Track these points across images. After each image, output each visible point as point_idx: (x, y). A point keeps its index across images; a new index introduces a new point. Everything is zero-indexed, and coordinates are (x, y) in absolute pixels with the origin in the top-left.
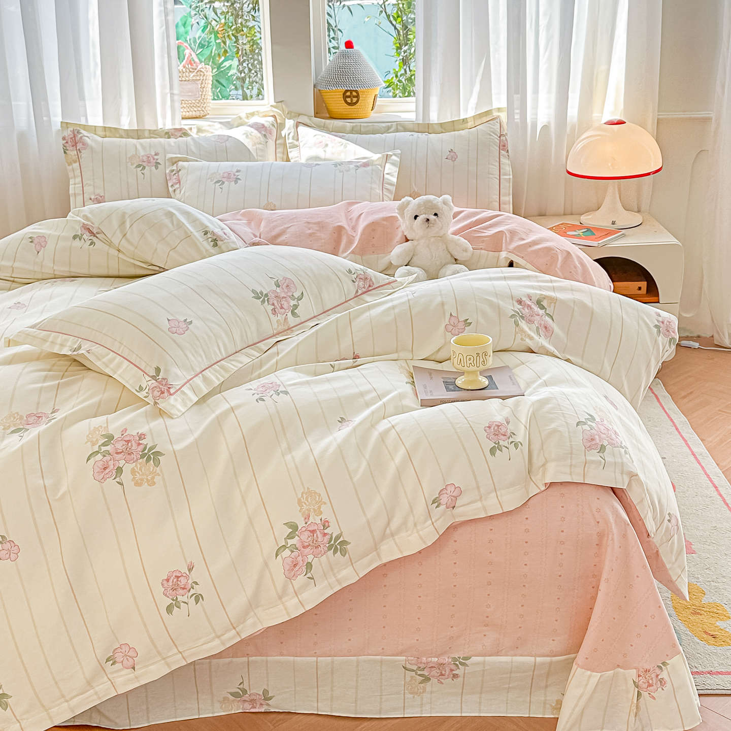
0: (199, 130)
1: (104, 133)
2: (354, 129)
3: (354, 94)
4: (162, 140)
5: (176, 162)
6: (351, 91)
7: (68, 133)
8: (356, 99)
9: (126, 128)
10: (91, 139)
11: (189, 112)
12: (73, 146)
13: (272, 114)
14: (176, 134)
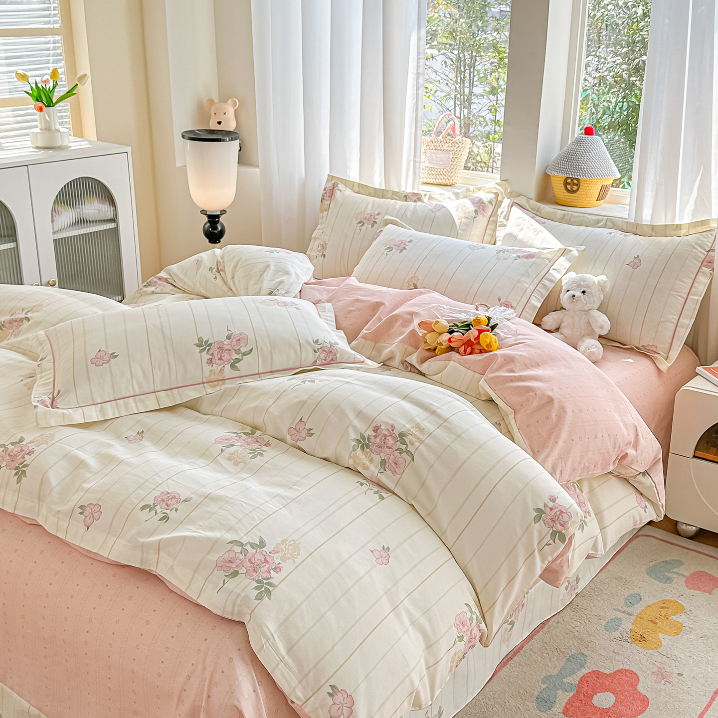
0: (430, 198)
1: (358, 189)
2: (565, 218)
3: (575, 181)
5: (388, 224)
6: (572, 179)
7: (330, 185)
8: (577, 187)
9: (378, 187)
10: (344, 193)
11: (436, 179)
12: (329, 196)
13: (495, 191)
14: (412, 198)
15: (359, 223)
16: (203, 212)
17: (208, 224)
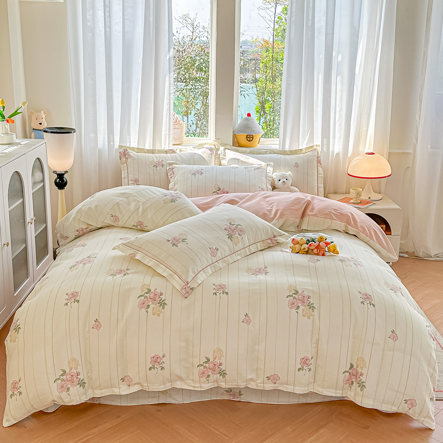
0: (181, 151)
1: (138, 151)
2: (251, 152)
4: (164, 155)
5: (171, 165)
6: (250, 135)
7: (122, 150)
9: (148, 148)
10: (133, 153)
11: (176, 142)
12: (124, 156)
13: (214, 144)
14: (170, 152)
15: (154, 166)
16: (55, 172)
17: (58, 180)
